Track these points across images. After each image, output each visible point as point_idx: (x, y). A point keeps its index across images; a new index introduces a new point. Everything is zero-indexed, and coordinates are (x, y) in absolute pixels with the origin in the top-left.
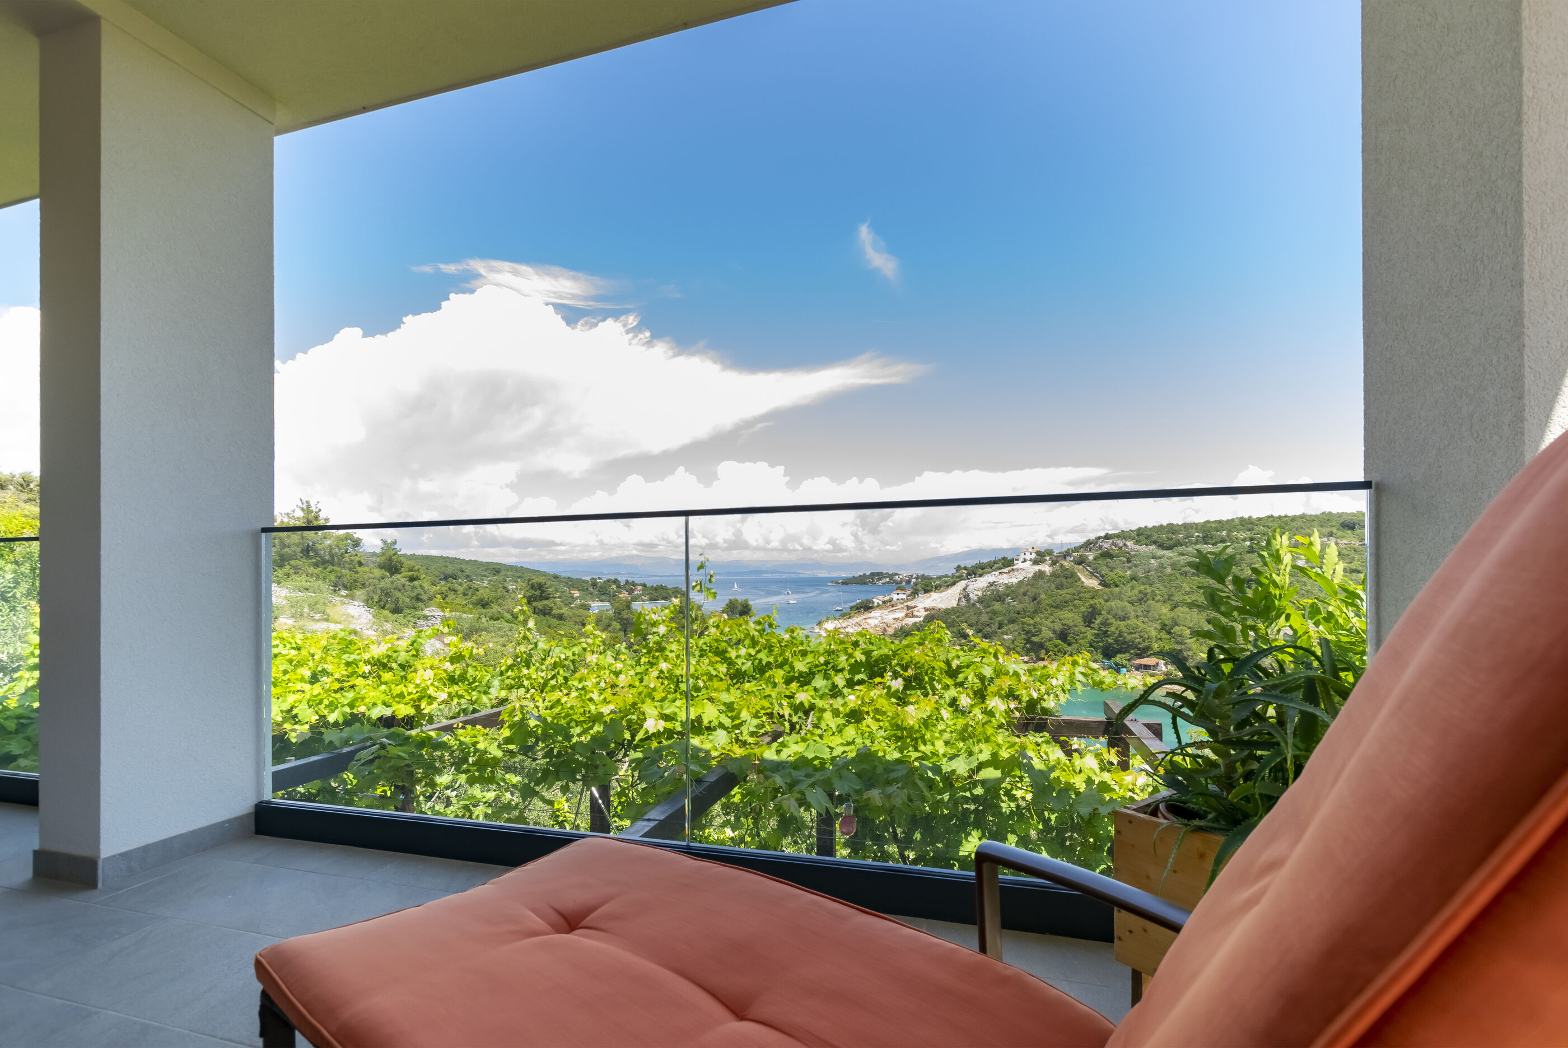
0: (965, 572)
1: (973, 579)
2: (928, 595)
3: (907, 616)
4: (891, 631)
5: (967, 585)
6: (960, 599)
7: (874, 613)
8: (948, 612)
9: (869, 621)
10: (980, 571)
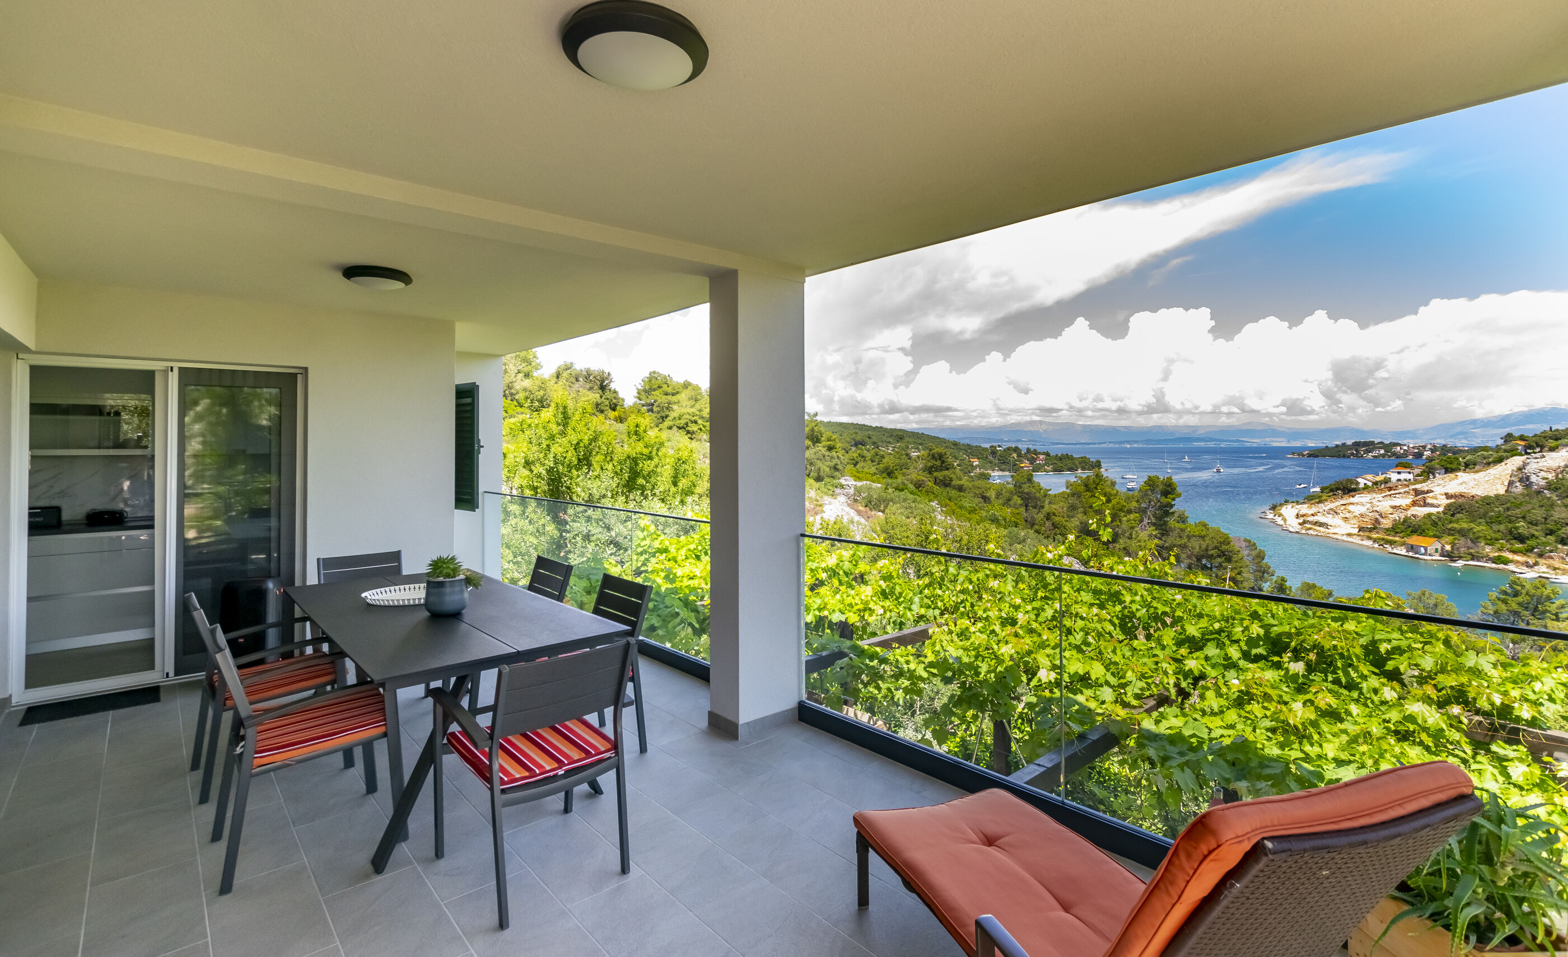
0: (1523, 443)
1: (1538, 455)
2: (1452, 475)
3: (1414, 504)
4: (1386, 523)
5: (1525, 465)
6: (1511, 483)
7: (1357, 498)
8: (1487, 501)
9: (1351, 508)
10: (1552, 443)
